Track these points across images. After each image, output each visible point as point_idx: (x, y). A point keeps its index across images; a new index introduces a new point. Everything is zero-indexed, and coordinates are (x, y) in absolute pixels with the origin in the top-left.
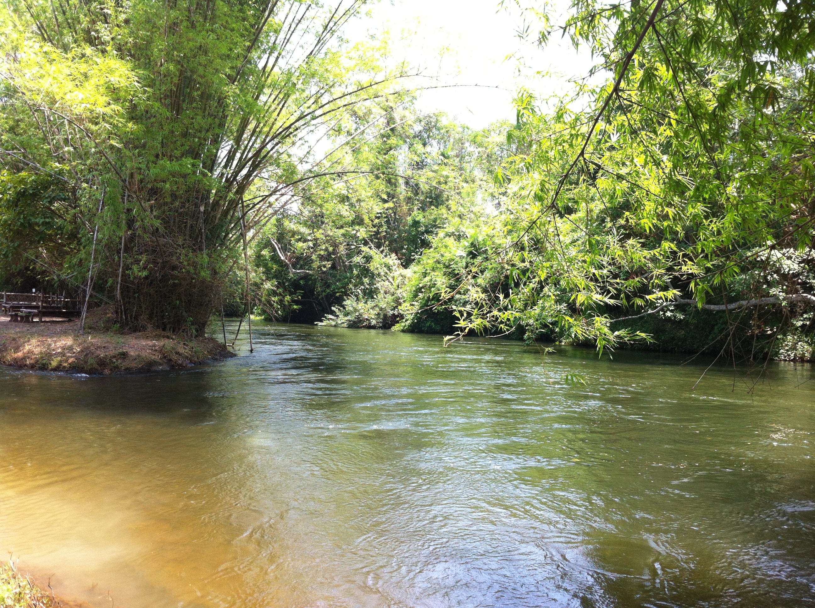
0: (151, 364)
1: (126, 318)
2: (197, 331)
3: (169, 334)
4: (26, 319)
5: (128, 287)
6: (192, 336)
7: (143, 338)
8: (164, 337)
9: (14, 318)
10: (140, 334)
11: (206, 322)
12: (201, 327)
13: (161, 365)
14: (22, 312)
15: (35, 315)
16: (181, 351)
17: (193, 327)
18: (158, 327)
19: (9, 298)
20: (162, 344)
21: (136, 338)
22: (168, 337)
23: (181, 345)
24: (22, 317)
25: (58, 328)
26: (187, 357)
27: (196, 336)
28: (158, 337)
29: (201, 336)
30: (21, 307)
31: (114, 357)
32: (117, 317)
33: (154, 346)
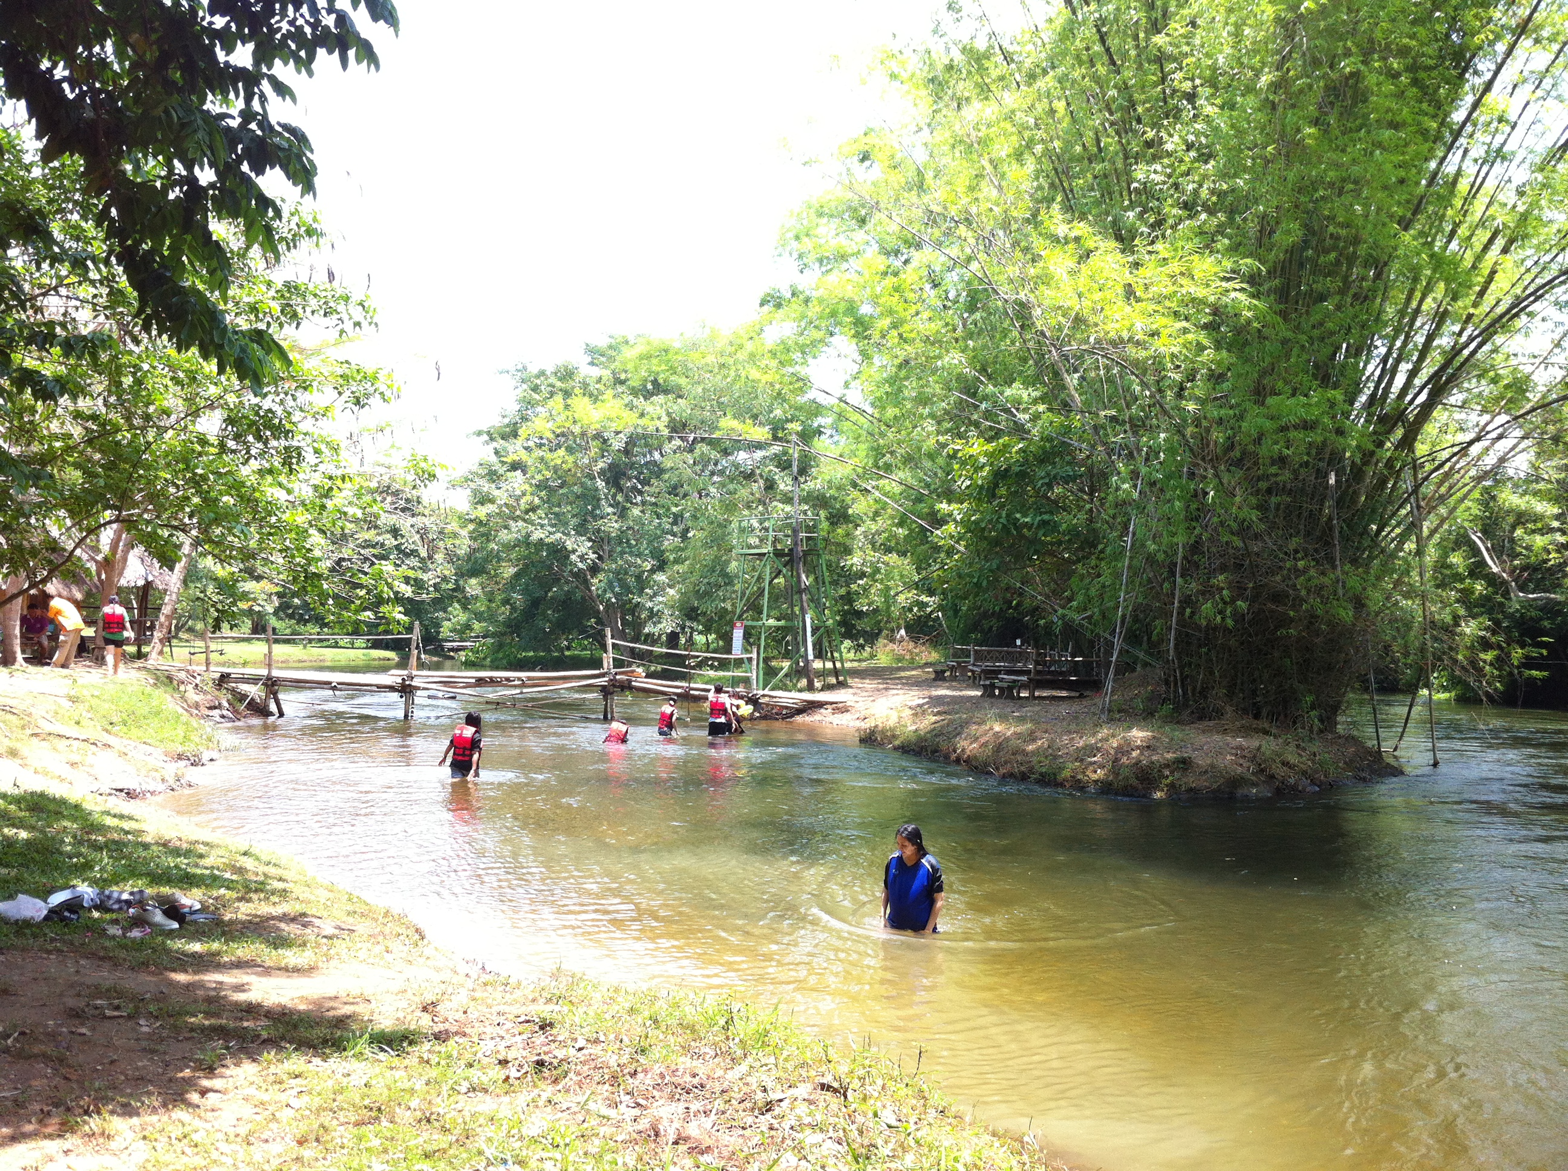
0: (1236, 782)
1: (1185, 693)
2: (1321, 720)
3: (1266, 725)
4: (1008, 693)
5: (1187, 635)
6: (1311, 731)
7: (1218, 733)
8: (1257, 731)
9: (988, 691)
10: (1211, 723)
11: (1340, 703)
12: (1330, 712)
13: (1254, 785)
14: (1002, 680)
15: (1024, 686)
16: (1293, 759)
17: (1313, 713)
18: (1245, 711)
19: (979, 657)
20: (1256, 744)
21: (1204, 732)
22: (1266, 732)
23: (1292, 748)
24: (1001, 689)
25: (1064, 709)
26: (1304, 773)
27: (1321, 731)
28: (1246, 731)
29: (1331, 732)
30: (999, 672)
31: (1167, 766)
32: (1167, 692)
33: (1240, 747)
